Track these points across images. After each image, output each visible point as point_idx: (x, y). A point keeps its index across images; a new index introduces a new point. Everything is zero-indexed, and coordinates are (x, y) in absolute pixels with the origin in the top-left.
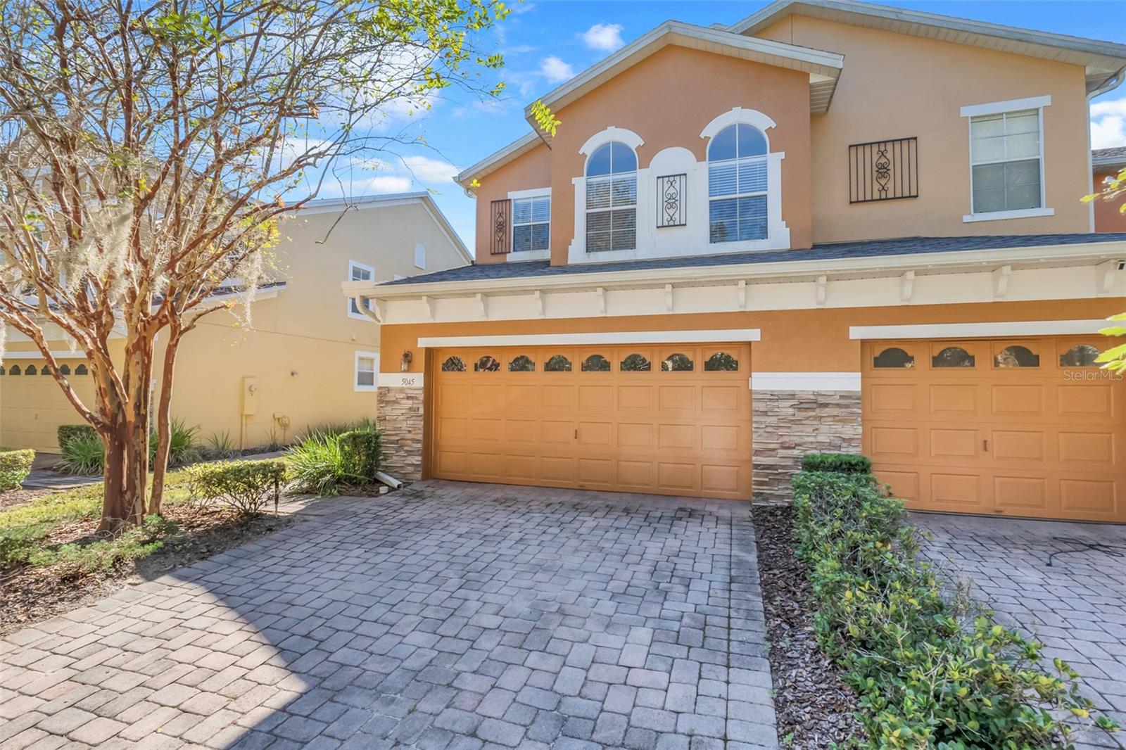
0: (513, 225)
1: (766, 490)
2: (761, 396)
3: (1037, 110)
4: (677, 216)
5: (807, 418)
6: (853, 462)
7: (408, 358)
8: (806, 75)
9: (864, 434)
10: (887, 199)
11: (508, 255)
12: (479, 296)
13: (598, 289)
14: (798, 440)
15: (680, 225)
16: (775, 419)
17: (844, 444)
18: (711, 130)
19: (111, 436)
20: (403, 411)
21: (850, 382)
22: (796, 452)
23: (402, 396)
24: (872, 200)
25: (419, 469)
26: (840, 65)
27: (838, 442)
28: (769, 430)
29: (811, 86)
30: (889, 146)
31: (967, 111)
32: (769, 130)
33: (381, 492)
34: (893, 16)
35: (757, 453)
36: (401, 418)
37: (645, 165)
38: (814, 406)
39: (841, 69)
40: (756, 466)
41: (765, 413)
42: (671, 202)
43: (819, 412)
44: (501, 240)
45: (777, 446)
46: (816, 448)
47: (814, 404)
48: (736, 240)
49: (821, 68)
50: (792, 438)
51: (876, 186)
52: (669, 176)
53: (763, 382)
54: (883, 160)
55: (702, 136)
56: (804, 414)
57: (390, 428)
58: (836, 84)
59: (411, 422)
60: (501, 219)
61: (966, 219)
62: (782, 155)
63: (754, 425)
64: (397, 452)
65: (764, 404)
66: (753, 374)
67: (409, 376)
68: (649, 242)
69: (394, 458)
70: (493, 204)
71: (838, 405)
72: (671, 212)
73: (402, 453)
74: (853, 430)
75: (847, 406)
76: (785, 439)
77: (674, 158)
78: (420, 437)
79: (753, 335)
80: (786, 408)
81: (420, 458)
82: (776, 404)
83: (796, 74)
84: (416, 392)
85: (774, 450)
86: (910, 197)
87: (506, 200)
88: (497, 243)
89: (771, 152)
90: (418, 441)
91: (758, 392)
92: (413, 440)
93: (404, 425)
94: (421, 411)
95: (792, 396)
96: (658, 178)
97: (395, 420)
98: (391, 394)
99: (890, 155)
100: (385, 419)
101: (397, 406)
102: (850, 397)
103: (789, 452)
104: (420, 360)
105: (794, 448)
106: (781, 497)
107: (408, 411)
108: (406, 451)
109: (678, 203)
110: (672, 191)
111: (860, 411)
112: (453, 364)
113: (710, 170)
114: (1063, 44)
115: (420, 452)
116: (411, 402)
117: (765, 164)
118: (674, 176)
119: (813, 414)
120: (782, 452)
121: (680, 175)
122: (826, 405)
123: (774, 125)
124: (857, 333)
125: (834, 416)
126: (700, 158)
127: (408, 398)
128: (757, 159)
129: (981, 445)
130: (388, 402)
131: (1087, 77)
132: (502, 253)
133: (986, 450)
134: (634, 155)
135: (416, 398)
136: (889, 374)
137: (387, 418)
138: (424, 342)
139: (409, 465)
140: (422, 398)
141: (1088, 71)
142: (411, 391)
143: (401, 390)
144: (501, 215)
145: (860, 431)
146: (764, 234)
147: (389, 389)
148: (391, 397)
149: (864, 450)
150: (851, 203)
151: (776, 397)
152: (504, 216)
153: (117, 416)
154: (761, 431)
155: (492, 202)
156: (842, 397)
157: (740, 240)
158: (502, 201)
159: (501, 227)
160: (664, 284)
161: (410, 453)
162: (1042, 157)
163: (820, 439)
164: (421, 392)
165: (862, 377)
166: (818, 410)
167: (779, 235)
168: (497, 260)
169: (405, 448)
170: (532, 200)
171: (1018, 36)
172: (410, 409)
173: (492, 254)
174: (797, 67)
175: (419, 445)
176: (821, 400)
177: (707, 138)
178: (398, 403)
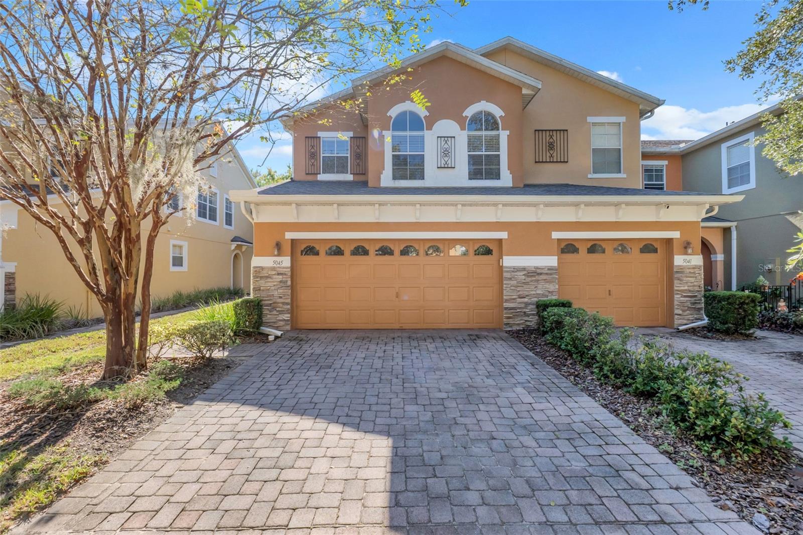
0: (322, 155)
1: (511, 321)
2: (508, 270)
3: (620, 123)
4: (449, 161)
5: (531, 281)
6: (565, 302)
7: (278, 246)
8: (521, 89)
9: (559, 289)
10: (553, 162)
11: (318, 175)
12: (335, 205)
13: (417, 205)
14: (527, 293)
15: (451, 168)
16: (515, 282)
17: (550, 295)
18: (469, 112)
19: (113, 304)
20: (275, 283)
21: (552, 261)
22: (526, 300)
23: (274, 273)
24: (546, 162)
25: (289, 323)
26: (540, 87)
27: (547, 293)
28: (512, 288)
29: (523, 95)
30: (554, 133)
31: (590, 119)
32: (501, 117)
33: (270, 340)
34: (558, 62)
35: (507, 301)
36: (273, 288)
37: (430, 128)
38: (535, 274)
39: (540, 89)
40: (506, 308)
41: (510, 279)
42: (446, 153)
43: (537, 278)
44: (313, 164)
45: (517, 297)
46: (536, 297)
47: (534, 273)
48: (483, 179)
49: (529, 86)
50: (524, 292)
51: (548, 154)
52: (444, 137)
53: (509, 261)
54: (551, 140)
55: (464, 115)
56: (530, 279)
57: (264, 296)
58: (534, 96)
59: (281, 291)
60: (313, 150)
61: (590, 176)
62: (508, 132)
63: (504, 286)
64: (270, 312)
65: (510, 274)
66: (504, 257)
67: (279, 259)
68: (433, 176)
69: (268, 316)
70: (307, 139)
71: (547, 274)
72: (446, 159)
73: (275, 312)
74: (553, 287)
75: (551, 274)
76: (521, 293)
77: (447, 126)
78: (289, 301)
79: (504, 235)
80: (520, 276)
81: (289, 315)
82: (516, 274)
83: (515, 87)
84: (285, 270)
85: (514, 299)
86: (564, 162)
87: (317, 137)
88: (310, 167)
89: (502, 130)
90: (287, 304)
91: (507, 267)
92: (284, 303)
93: (276, 293)
94: (289, 283)
95: (524, 269)
96: (438, 137)
97: (268, 290)
98: (265, 272)
99: (554, 138)
100: (260, 290)
101: (269, 280)
102: (552, 269)
103: (523, 300)
104: (287, 248)
105: (525, 298)
106: (518, 324)
107: (278, 283)
108: (278, 311)
109: (450, 154)
110: (446, 146)
111: (557, 277)
112: (310, 250)
113: (468, 136)
114: (632, 92)
115: (289, 311)
116: (281, 277)
117: (499, 135)
118: (448, 137)
119: (534, 279)
120: (519, 300)
121: (451, 137)
122: (541, 274)
123: (503, 115)
124: (556, 235)
125: (545, 280)
126: (463, 128)
127: (278, 274)
128: (494, 133)
129: (607, 293)
130: (261, 278)
131: (640, 110)
132: (314, 174)
133: (610, 295)
134: (422, 121)
135: (285, 274)
136: (569, 257)
137: (262, 288)
138: (289, 235)
139: (281, 320)
140: (289, 274)
141: (641, 107)
142: (281, 270)
143: (273, 269)
144: (313, 147)
145: (557, 287)
146: (498, 177)
147: (262, 268)
148: (264, 273)
149: (559, 296)
150: (536, 162)
151: (517, 270)
152: (315, 148)
153: (116, 289)
154: (508, 289)
155: (306, 137)
156: (549, 269)
157: (485, 179)
158: (314, 137)
159: (313, 155)
160: (457, 204)
161: (281, 312)
162: (621, 148)
163: (538, 292)
164: (289, 270)
165: (558, 259)
166: (537, 277)
167: (506, 179)
168: (310, 178)
169: (277, 309)
170: (335, 139)
171: (614, 85)
172: (281, 282)
173: (307, 174)
174: (516, 83)
175: (289, 307)
176: (539, 271)
177: (467, 117)
178: (270, 278)
